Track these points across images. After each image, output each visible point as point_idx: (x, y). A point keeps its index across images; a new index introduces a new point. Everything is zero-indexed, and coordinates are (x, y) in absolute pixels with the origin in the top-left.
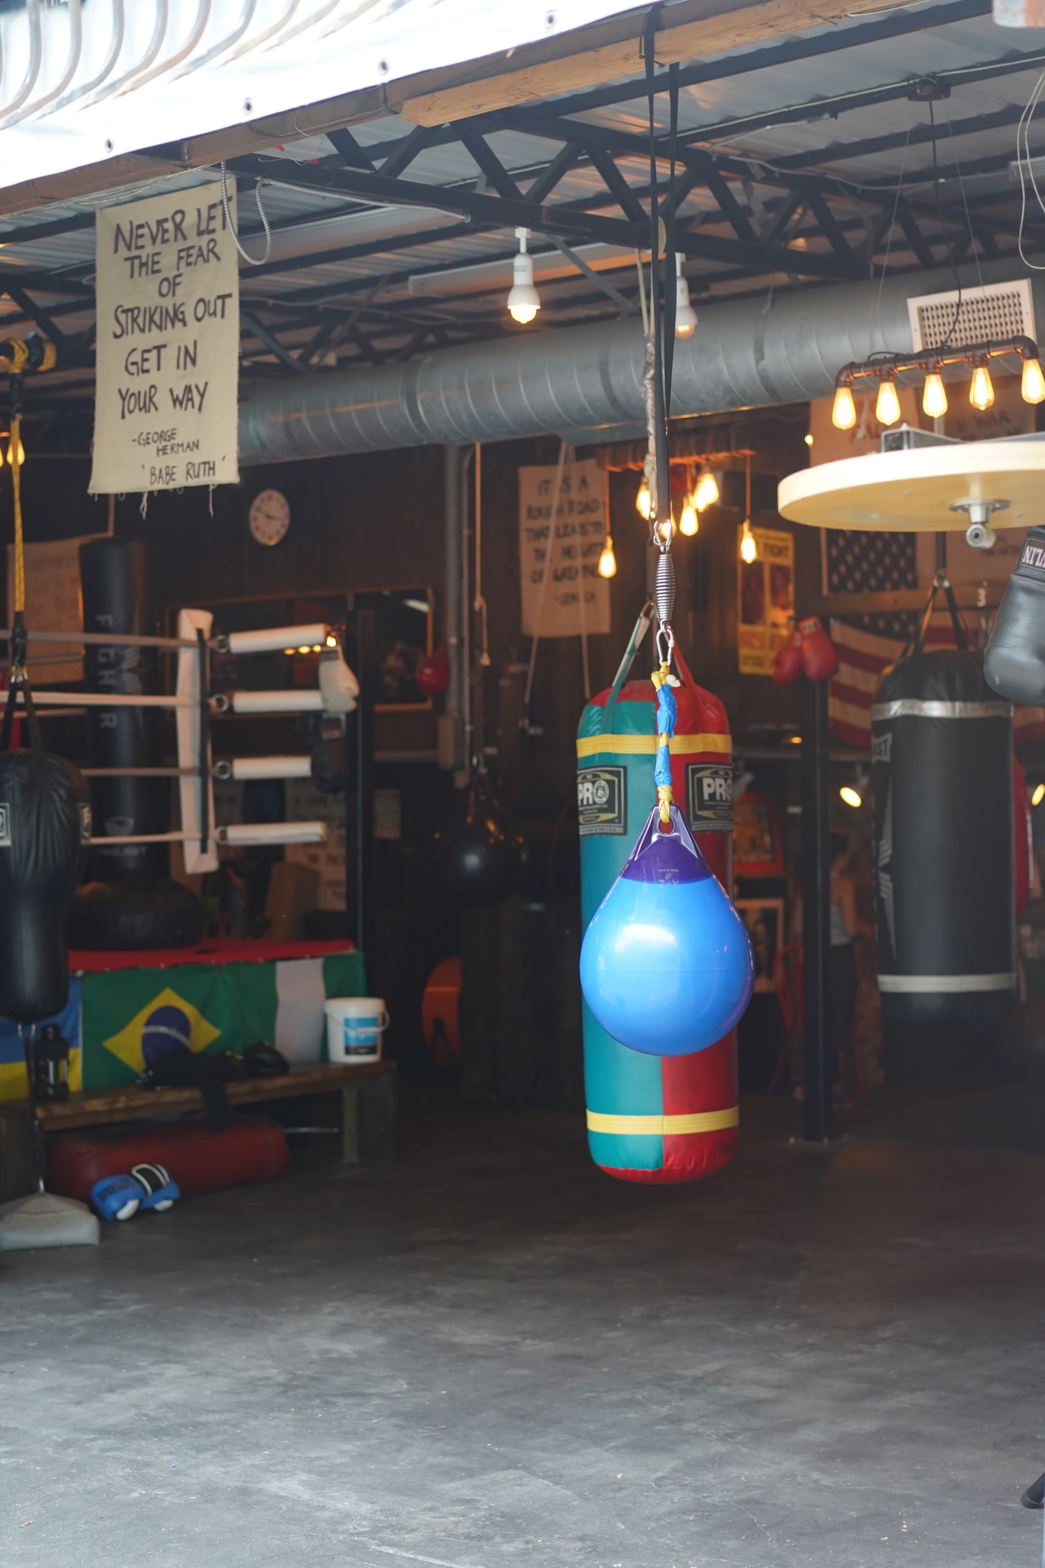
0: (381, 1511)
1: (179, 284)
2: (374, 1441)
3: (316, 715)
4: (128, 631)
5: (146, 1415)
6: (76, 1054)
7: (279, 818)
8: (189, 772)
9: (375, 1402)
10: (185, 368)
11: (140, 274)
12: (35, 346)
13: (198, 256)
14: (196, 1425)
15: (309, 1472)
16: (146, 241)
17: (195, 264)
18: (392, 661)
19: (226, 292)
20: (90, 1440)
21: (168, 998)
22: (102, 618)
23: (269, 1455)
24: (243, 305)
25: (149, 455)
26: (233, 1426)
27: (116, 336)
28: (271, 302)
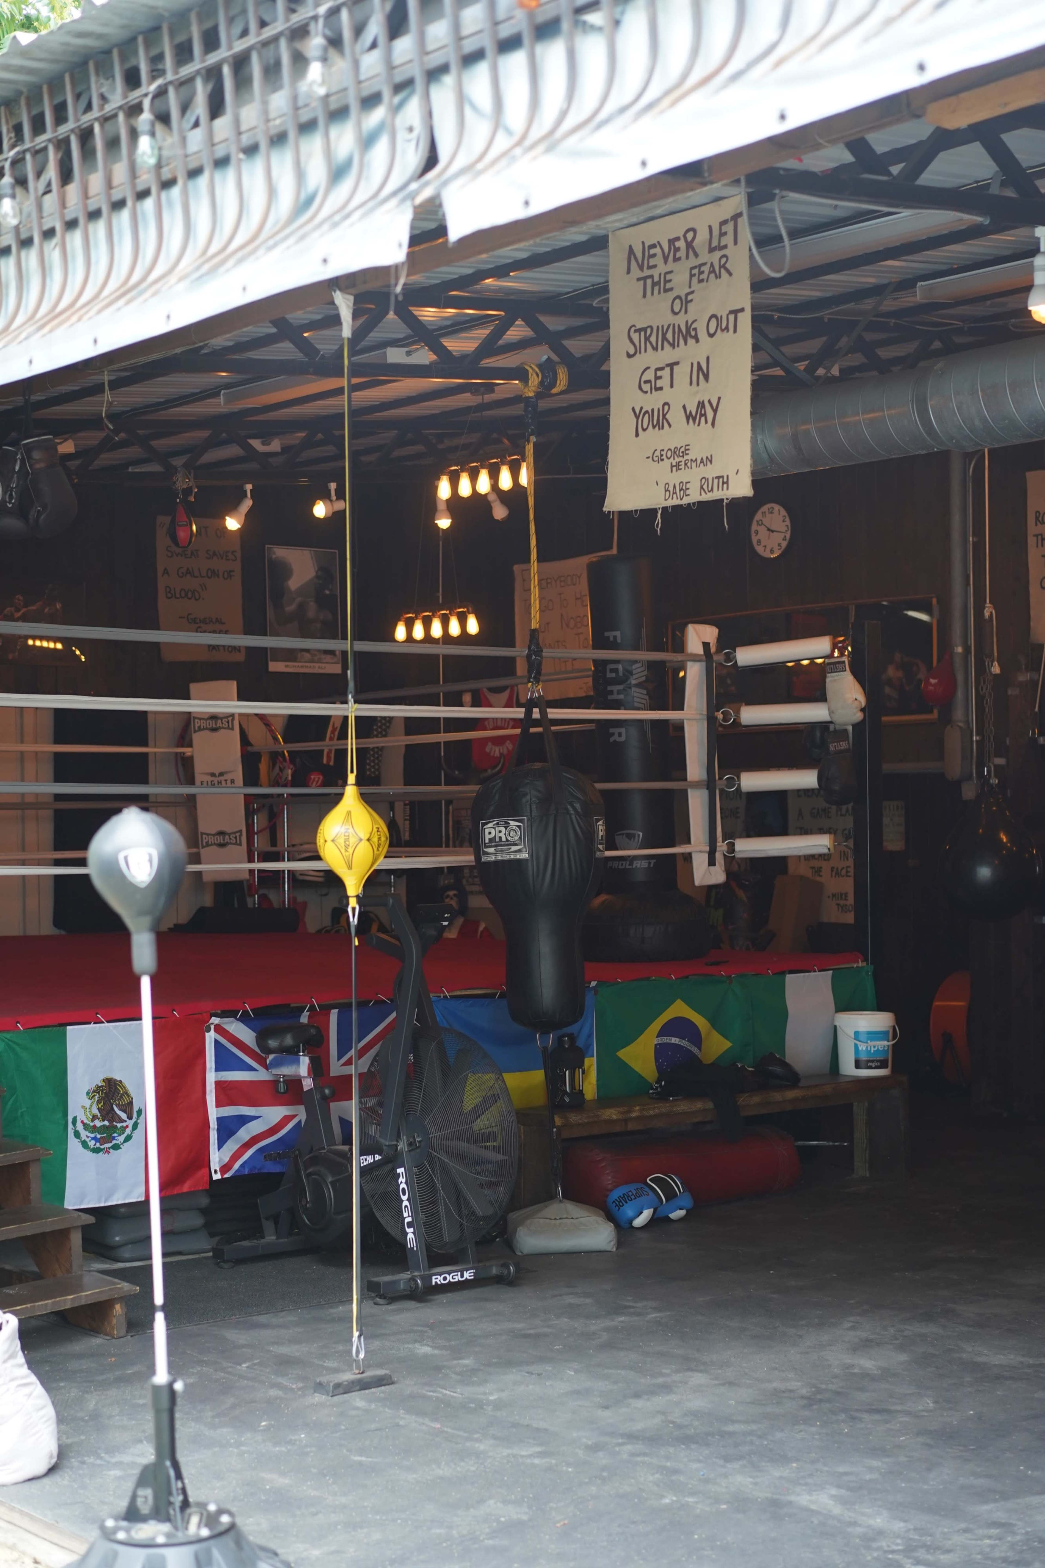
0: (915, 1529)
1: (691, 301)
2: (902, 1459)
3: (824, 726)
4: (636, 648)
5: (673, 1422)
6: (591, 1063)
7: (783, 831)
8: (696, 785)
9: (901, 1419)
10: (698, 384)
11: (652, 294)
12: (548, 369)
13: (710, 272)
14: (723, 1434)
15: (839, 1487)
16: (658, 260)
17: (707, 281)
18: (891, 672)
19: (738, 307)
20: (619, 1445)
21: (679, 1009)
22: (610, 634)
23: (798, 1468)
24: (754, 319)
25: (663, 472)
26: (760, 1437)
27: (629, 356)
28: (776, 315)
